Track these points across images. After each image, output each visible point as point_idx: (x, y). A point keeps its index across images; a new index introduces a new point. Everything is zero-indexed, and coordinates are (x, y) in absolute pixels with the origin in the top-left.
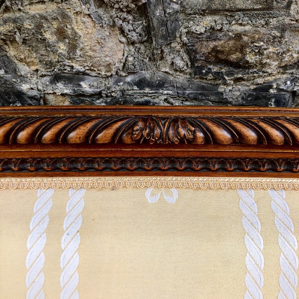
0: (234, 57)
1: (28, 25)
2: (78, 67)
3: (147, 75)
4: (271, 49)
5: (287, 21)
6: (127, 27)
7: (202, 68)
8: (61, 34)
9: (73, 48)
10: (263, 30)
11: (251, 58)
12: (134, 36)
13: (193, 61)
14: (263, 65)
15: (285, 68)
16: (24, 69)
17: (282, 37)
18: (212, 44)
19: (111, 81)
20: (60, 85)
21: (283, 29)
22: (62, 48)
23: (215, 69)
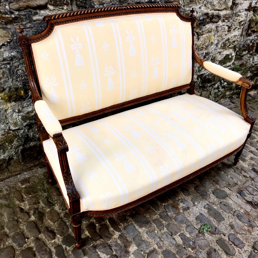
2: (104, 2)
3: (113, 3)
16: (96, 3)
19: (108, 4)
20: (101, 6)
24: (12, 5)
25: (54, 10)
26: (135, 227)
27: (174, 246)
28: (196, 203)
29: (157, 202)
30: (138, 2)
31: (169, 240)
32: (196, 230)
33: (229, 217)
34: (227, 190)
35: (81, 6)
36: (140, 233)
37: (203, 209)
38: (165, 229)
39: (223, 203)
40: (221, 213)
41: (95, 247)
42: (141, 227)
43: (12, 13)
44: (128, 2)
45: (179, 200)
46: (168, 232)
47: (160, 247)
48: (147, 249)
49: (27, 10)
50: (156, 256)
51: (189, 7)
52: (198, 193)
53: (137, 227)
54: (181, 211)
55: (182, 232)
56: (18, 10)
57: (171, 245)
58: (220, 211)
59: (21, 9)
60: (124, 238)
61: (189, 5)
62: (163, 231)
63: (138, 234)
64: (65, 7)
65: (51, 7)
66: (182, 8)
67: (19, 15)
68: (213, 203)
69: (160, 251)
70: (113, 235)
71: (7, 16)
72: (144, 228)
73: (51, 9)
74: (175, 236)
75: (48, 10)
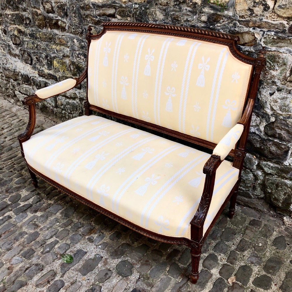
0: (177, 19)
1: (151, 12)
2: (157, 19)
3: (166, 21)
4: (182, 18)
5: (183, 13)
6: (163, 13)
7: (173, 20)
8: (155, 13)
9: (156, 15)
10: (180, 14)
11: (179, 19)
12: (164, 14)
13: (172, 19)
14: (181, 20)
15: (185, 21)
16: (150, 19)
17: (183, 16)
18: (174, 16)
19: (161, 22)
21: (183, 14)
22: (155, 16)
23: (175, 21)
24: (97, 12)
25: (121, 19)
26: (61, 209)
27: (44, 238)
28: (100, 246)
29: (93, 218)
30: (193, 25)
31: (49, 233)
32: (64, 251)
33: (89, 280)
34: (135, 276)
35: (138, 20)
36: (55, 214)
37: (94, 254)
38: (62, 229)
39: (109, 272)
40: (93, 272)
41: (38, 194)
42: (61, 213)
43: (97, 17)
44: (181, 24)
45: (102, 233)
46: (59, 232)
47: (41, 230)
48: (39, 222)
49: (104, 17)
50: (32, 228)
51: (277, 47)
52: (119, 247)
53: (60, 211)
54: (87, 237)
55: (60, 241)
56: (99, 15)
57: (44, 236)
58: (96, 271)
59: (101, 15)
60: (48, 207)
61: (278, 43)
62: (59, 228)
63: (53, 213)
64: (129, 19)
65: (119, 17)
66: (261, 45)
67: (101, 19)
68: (106, 263)
69: (38, 230)
70: (50, 200)
71: (94, 18)
72: (60, 215)
73: (119, 19)
74: (55, 238)
75: (117, 19)
